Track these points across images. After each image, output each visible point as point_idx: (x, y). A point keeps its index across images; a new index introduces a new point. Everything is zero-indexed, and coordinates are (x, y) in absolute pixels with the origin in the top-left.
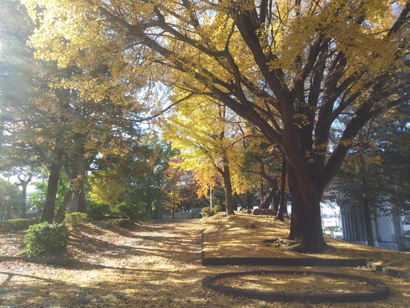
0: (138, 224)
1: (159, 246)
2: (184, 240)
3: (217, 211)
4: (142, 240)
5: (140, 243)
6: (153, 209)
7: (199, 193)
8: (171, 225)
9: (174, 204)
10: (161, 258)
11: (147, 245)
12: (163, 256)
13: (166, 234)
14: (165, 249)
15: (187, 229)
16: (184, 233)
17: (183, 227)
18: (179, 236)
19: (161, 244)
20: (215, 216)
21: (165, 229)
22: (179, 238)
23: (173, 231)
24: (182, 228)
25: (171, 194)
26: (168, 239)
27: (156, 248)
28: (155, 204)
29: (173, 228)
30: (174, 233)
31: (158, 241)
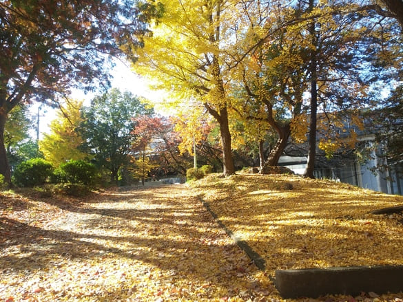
0: (97, 192)
1: (131, 228)
2: (176, 214)
3: (207, 172)
4: (98, 216)
5: (94, 224)
6: (119, 178)
7: (182, 148)
8: (146, 192)
9: (144, 172)
10: (142, 266)
11: (107, 228)
12: (144, 258)
13: (141, 205)
14: (145, 235)
15: (172, 196)
16: (169, 202)
17: (165, 193)
18: (163, 206)
19: (134, 223)
20: (205, 178)
21: (137, 197)
22: (165, 210)
23: (151, 200)
24: (164, 195)
25: (140, 161)
26: (145, 213)
27: (126, 234)
28: (122, 174)
29: (150, 196)
30: (154, 202)
31: (128, 218)
